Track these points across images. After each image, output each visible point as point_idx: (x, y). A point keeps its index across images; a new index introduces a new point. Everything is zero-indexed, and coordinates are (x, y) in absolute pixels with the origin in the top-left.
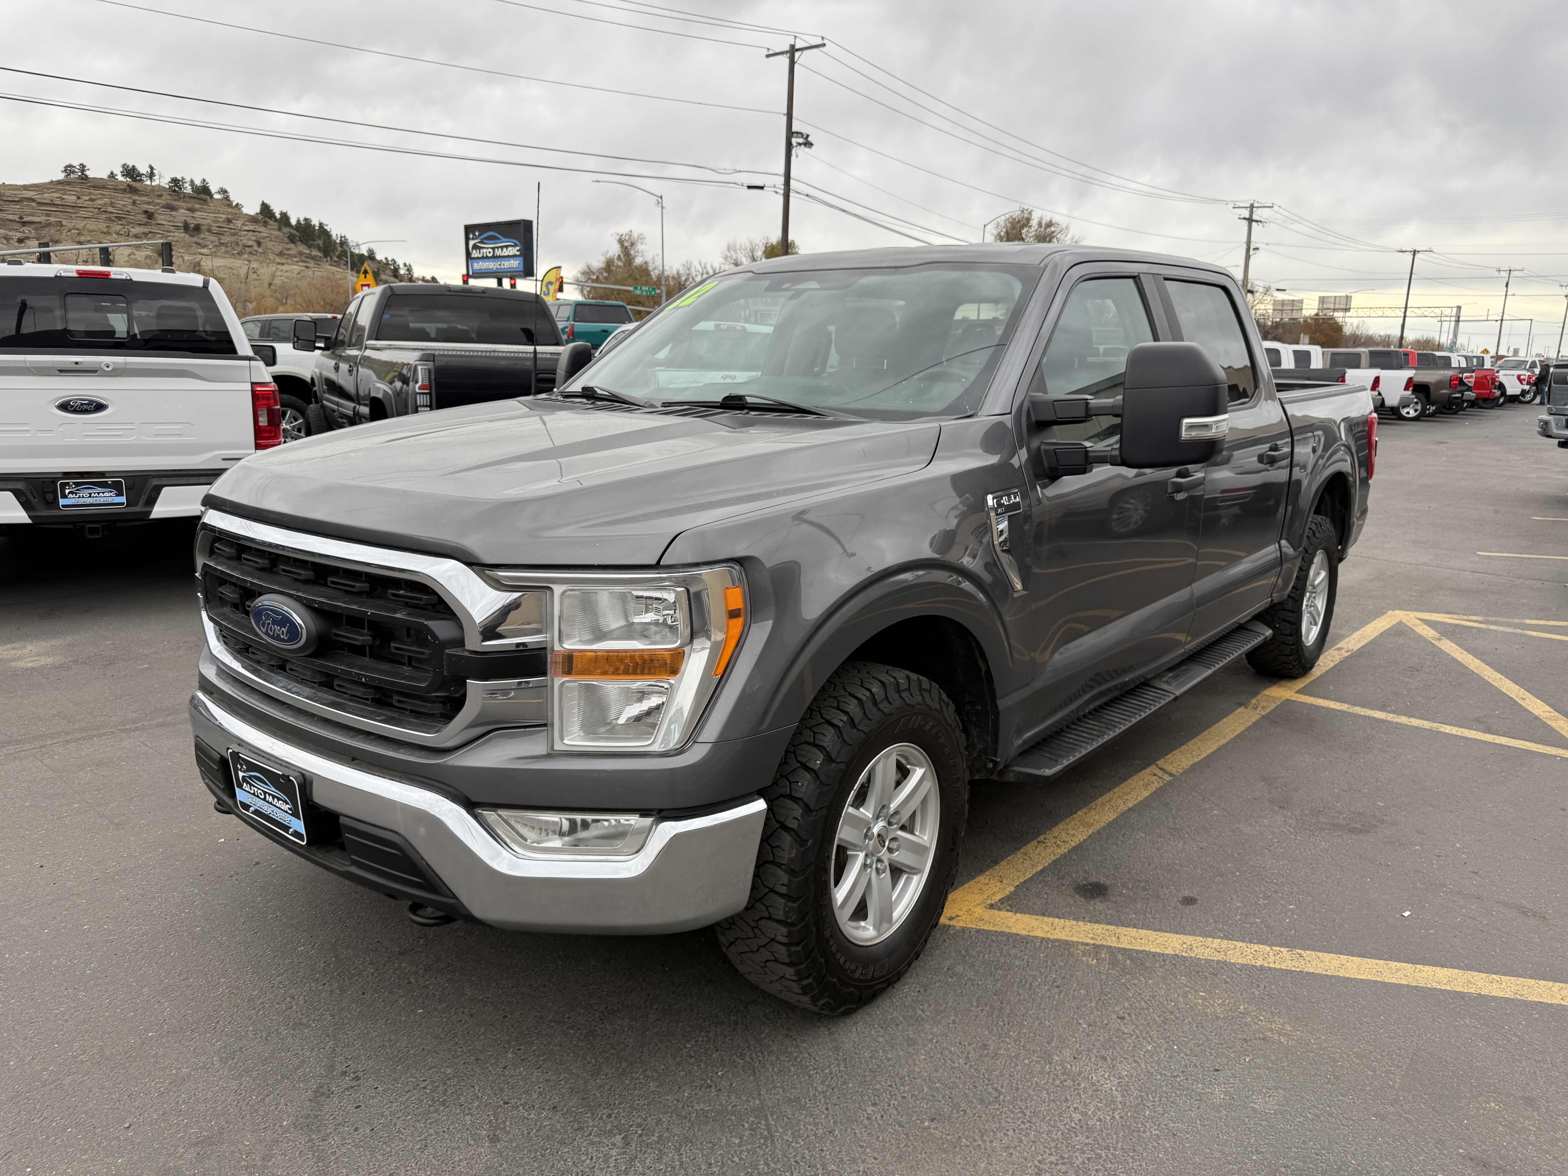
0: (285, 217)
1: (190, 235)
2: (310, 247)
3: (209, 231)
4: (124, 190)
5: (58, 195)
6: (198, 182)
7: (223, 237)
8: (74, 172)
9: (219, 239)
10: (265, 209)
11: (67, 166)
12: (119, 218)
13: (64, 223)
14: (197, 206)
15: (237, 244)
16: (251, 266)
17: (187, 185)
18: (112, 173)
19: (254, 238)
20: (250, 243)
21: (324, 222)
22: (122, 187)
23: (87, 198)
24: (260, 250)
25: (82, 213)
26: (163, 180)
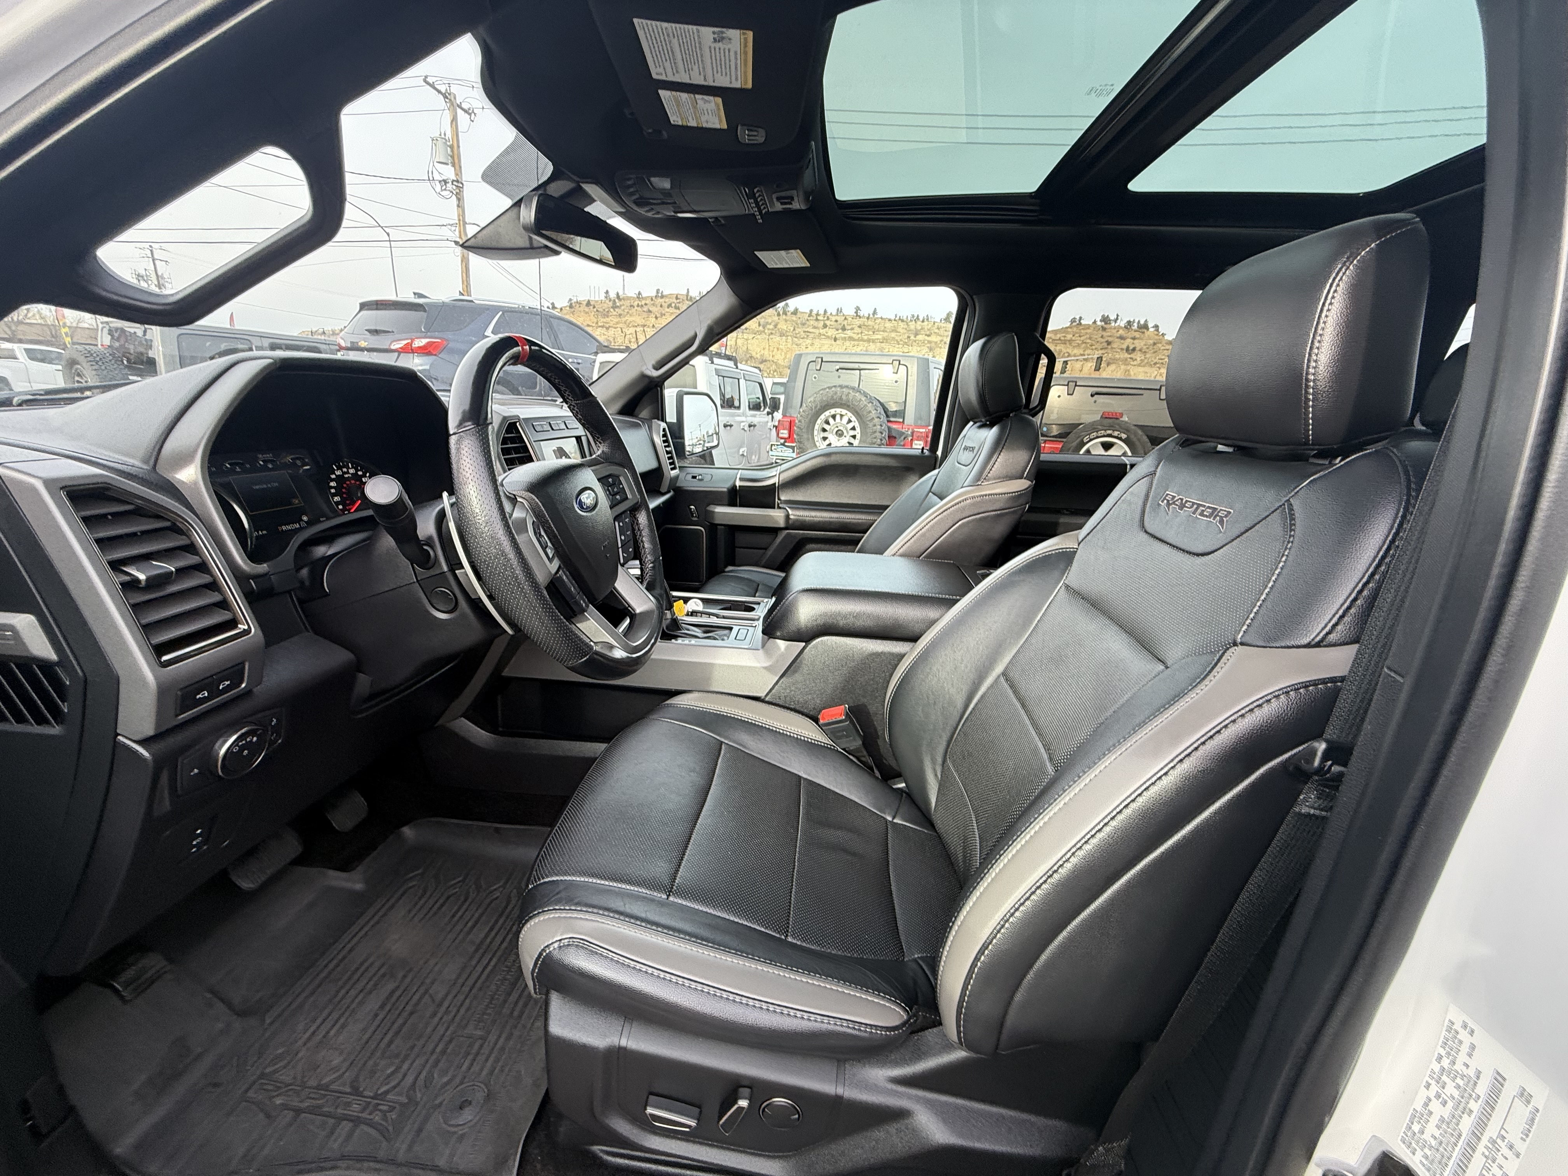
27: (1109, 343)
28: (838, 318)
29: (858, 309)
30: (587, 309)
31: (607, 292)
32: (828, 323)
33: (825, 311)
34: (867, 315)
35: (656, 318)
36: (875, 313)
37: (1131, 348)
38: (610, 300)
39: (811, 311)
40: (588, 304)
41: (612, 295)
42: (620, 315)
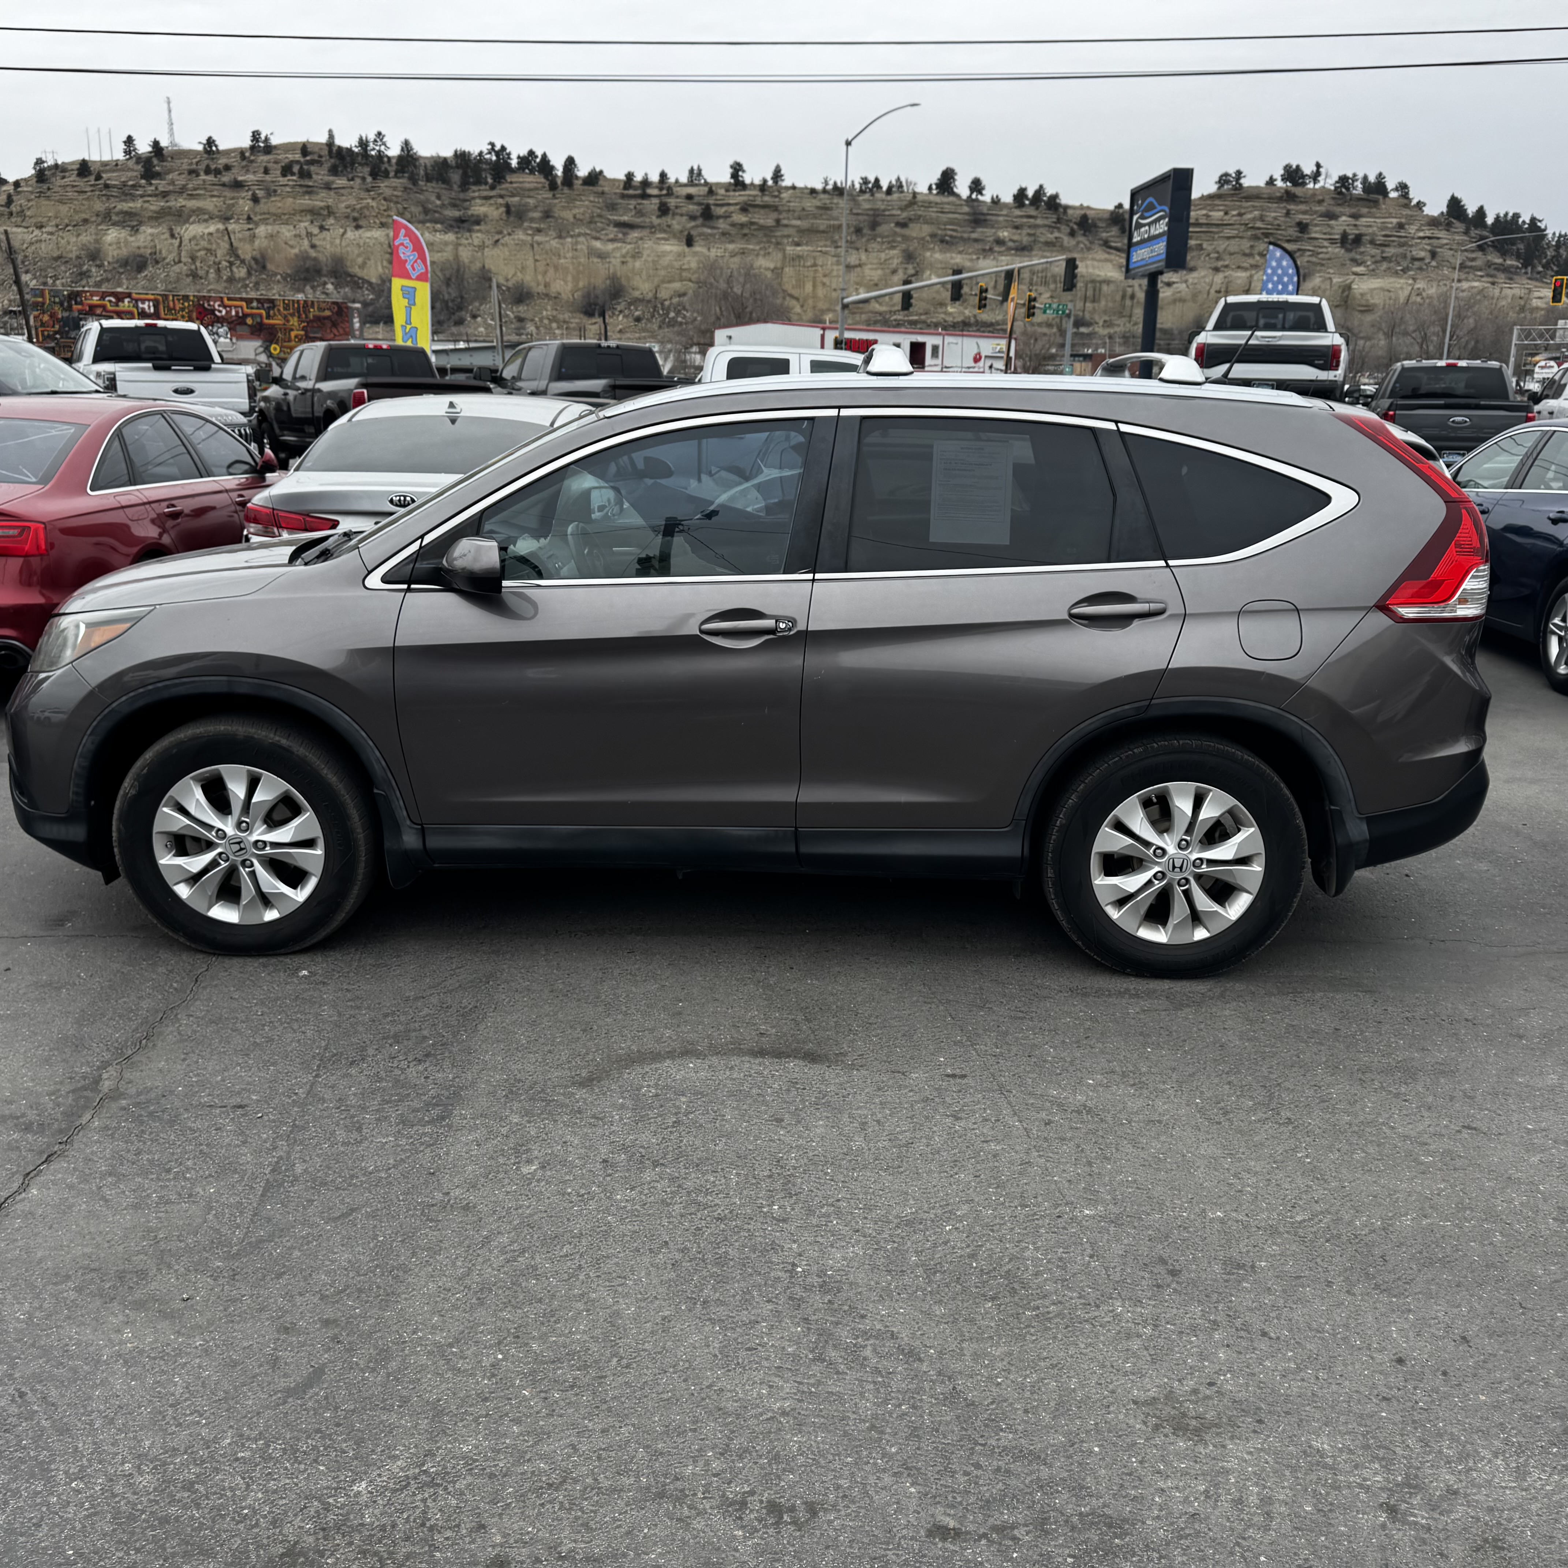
0: (1481, 212)
1: (1348, 250)
2: (1504, 254)
3: (1372, 242)
4: (1280, 199)
5: (1204, 212)
6: (1372, 179)
7: (1387, 249)
8: (1228, 182)
9: (1383, 252)
10: (1455, 205)
11: (1221, 177)
12: (1266, 235)
13: (1205, 246)
14: (1365, 210)
15: (1404, 256)
16: (1417, 286)
17: (1359, 184)
18: (1271, 178)
19: (1428, 248)
20: (1422, 254)
21: (1539, 217)
22: (1278, 194)
23: (1235, 213)
24: (1434, 263)
25: (1228, 232)
26: (1328, 182)
27: (1303, 227)
28: (691, 190)
29: (737, 169)
30: (81, 183)
31: (129, 141)
32: (672, 202)
33: (663, 175)
34: (757, 181)
35: (255, 199)
36: (777, 175)
37: (1351, 237)
38: (139, 159)
39: (630, 176)
40: (84, 168)
41: (143, 147)
42: (165, 195)
